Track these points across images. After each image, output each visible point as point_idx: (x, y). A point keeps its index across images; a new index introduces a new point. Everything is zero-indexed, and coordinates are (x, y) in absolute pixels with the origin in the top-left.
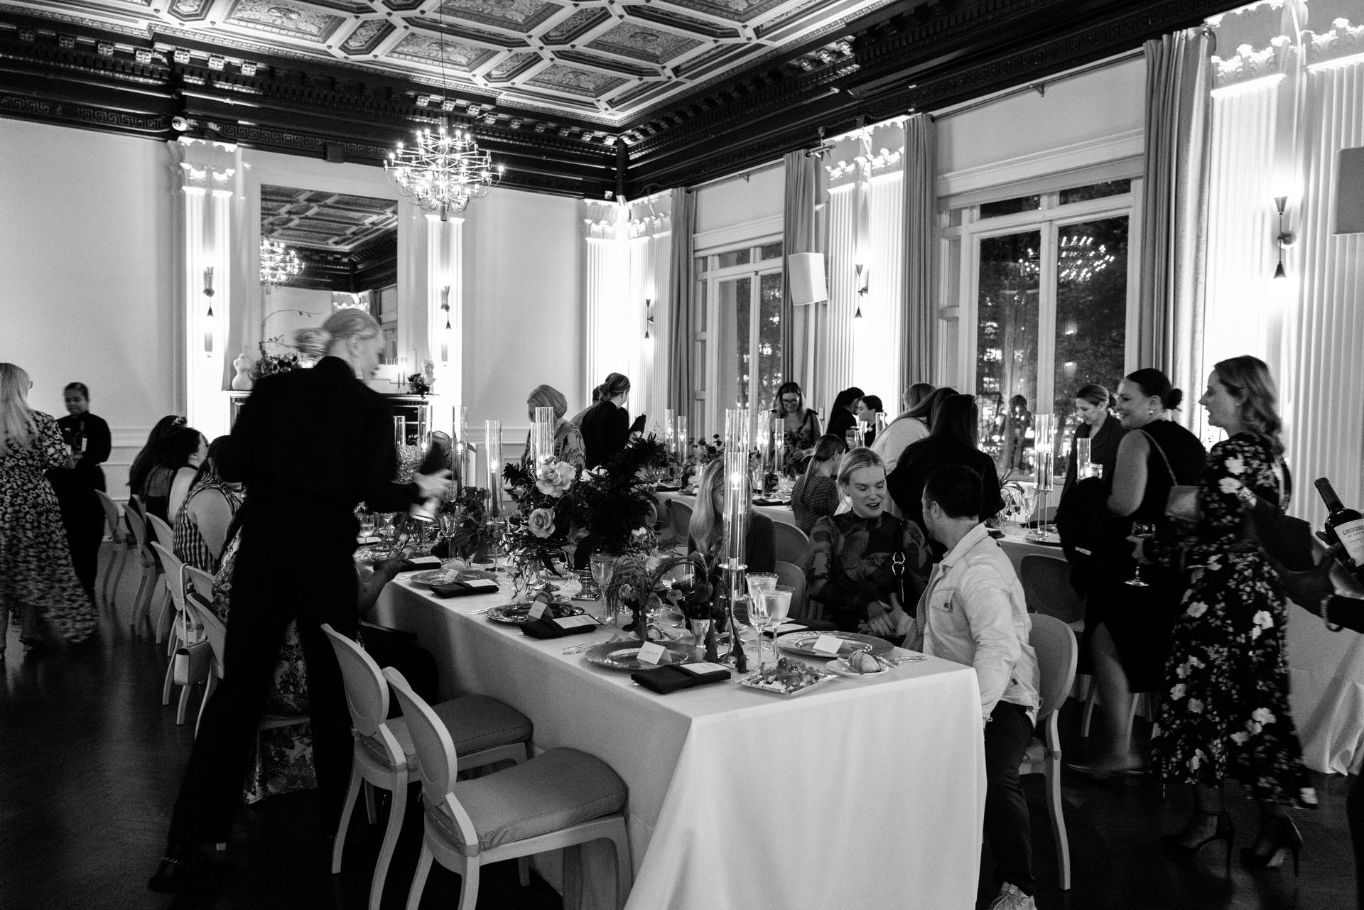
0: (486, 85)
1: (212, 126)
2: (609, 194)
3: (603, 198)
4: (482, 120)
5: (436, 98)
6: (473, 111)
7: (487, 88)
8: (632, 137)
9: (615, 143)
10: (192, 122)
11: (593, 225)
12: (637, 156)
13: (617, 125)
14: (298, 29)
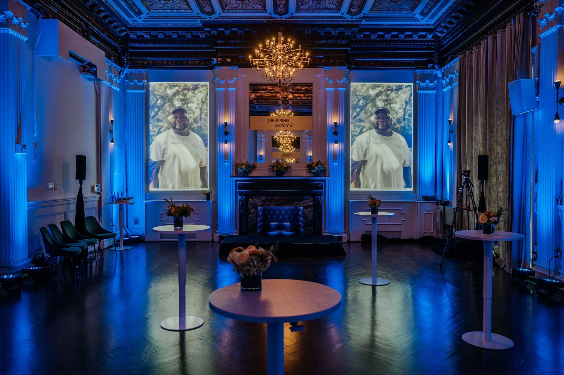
0: (352, 18)
1: (228, 60)
2: (430, 65)
3: (427, 68)
4: (356, 37)
5: (328, 29)
6: (348, 33)
7: (352, 20)
8: (441, 32)
9: (433, 37)
10: (219, 59)
11: (421, 83)
12: (446, 42)
13: (433, 27)
14: (254, 8)
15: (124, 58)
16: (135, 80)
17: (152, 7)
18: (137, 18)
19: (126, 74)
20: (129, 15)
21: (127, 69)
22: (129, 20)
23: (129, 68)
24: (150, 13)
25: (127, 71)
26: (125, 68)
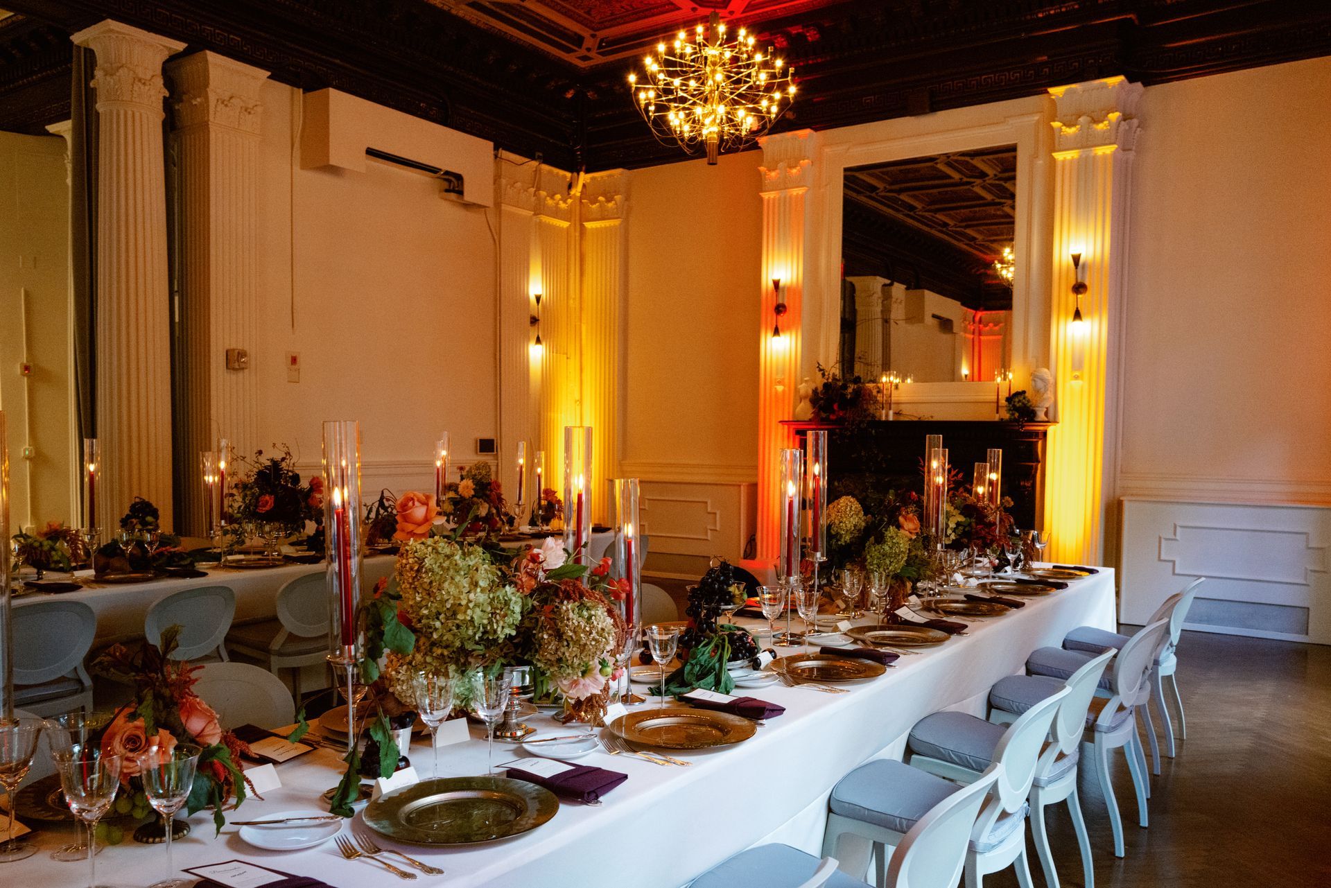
15: (577, 150)
16: (601, 198)
17: (594, 17)
18: (582, 52)
19: (584, 186)
20: (569, 51)
21: (582, 174)
22: (571, 58)
23: (587, 172)
24: (597, 33)
25: (584, 178)
26: (578, 174)
